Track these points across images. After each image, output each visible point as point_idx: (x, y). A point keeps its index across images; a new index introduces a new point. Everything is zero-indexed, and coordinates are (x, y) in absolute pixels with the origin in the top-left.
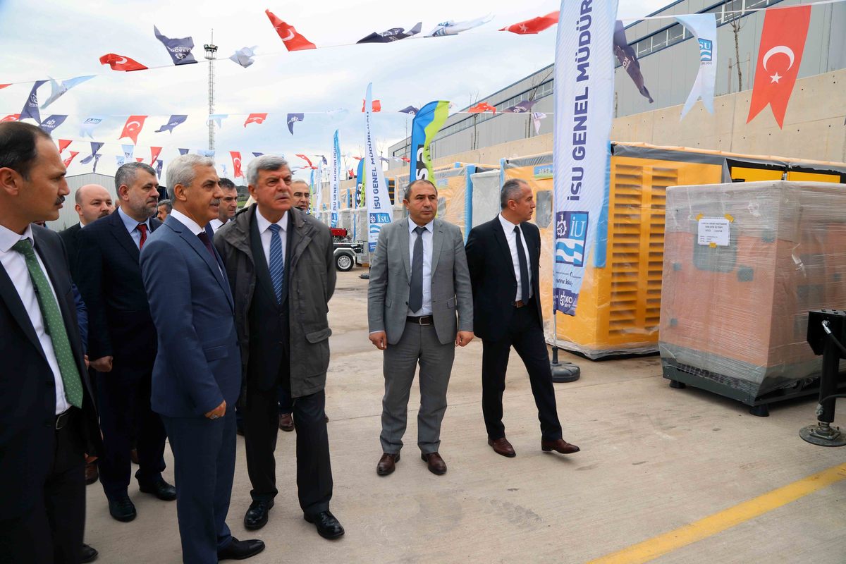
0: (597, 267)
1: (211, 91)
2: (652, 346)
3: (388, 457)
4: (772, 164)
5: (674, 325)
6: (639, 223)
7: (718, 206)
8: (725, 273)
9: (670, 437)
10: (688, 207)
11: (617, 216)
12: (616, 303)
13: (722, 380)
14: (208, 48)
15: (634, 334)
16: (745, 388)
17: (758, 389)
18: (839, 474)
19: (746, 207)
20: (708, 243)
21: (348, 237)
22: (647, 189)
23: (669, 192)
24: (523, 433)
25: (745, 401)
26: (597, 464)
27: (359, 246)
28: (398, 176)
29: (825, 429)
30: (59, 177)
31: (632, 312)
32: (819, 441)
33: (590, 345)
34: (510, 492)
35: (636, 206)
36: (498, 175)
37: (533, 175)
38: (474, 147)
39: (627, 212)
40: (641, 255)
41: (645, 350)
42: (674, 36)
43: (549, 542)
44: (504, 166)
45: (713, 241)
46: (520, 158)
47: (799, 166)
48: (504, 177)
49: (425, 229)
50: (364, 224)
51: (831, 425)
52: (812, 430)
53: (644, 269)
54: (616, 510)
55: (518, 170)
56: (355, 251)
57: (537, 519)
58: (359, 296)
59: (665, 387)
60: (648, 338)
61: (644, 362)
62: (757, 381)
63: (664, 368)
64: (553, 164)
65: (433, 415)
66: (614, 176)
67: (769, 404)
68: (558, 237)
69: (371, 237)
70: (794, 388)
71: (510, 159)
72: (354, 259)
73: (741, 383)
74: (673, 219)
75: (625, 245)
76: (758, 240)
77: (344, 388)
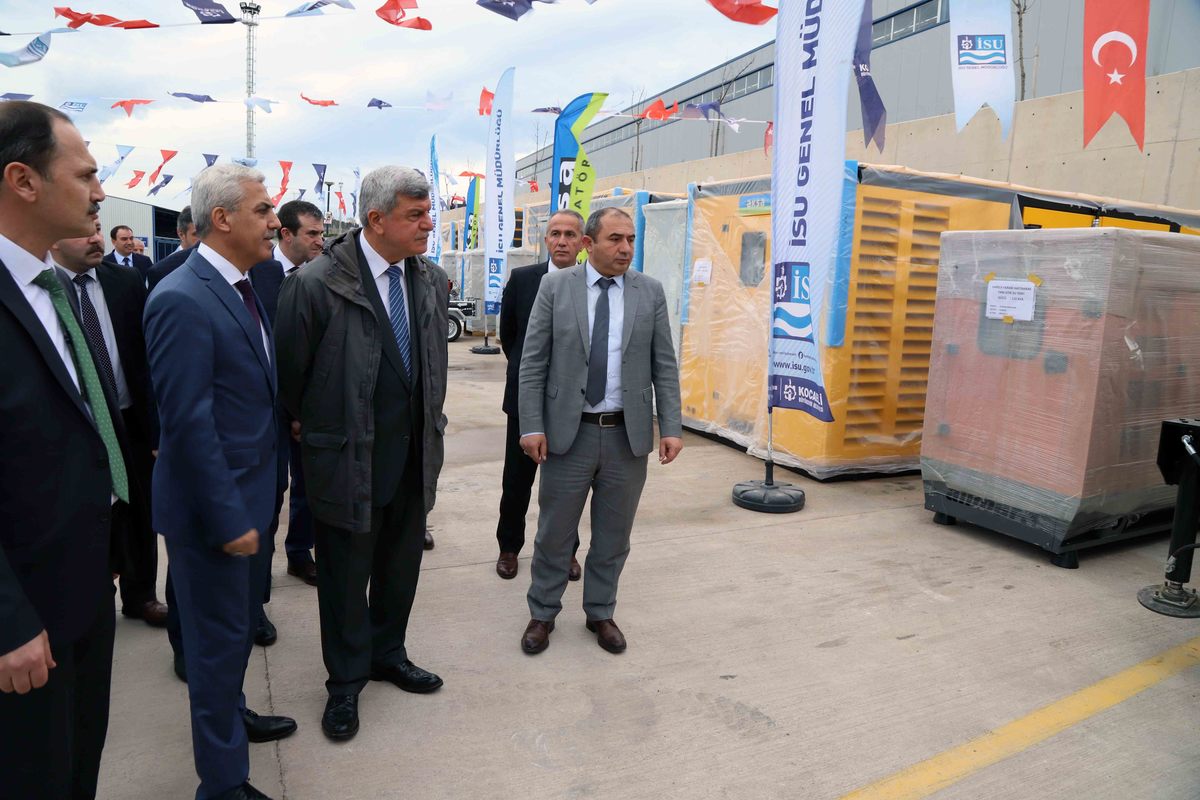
0: (832, 347)
1: (250, 73)
2: (904, 462)
3: (539, 626)
4: (1079, 205)
5: (944, 433)
6: (892, 283)
7: (1019, 261)
8: (1026, 361)
9: (946, 599)
10: (974, 262)
11: (862, 272)
12: (855, 398)
13: (1013, 515)
14: (246, 8)
15: (878, 444)
16: (1046, 527)
17: (1066, 529)
18: (1189, 655)
19: (1059, 266)
20: (1001, 317)
21: (454, 291)
22: (905, 234)
23: (945, 240)
24: (732, 589)
25: (1047, 545)
26: (847, 637)
27: (469, 305)
28: (529, 205)
29: (1176, 592)
30: (89, 174)
31: (877, 412)
32: (1167, 610)
33: (817, 460)
34: (724, 680)
35: (889, 259)
36: (685, 206)
37: (738, 209)
38: (636, 167)
39: (877, 266)
40: (893, 330)
41: (893, 468)
42: (923, 18)
43: (790, 760)
44: (694, 194)
45: (1010, 313)
46: (718, 182)
47: (1115, 210)
48: (693, 210)
49: (613, 282)
50: (479, 273)
51: (1185, 586)
52: (1157, 593)
53: (896, 350)
54: (882, 709)
55: (716, 201)
56: (464, 312)
57: (769, 724)
58: (472, 379)
59: (928, 523)
60: (898, 450)
61: (891, 485)
62: (1066, 517)
63: (926, 495)
64: (772, 192)
65: (609, 563)
66: (861, 213)
67: (1079, 551)
68: (776, 300)
69: (490, 293)
70: (1114, 528)
71: (703, 184)
72: (462, 324)
73: (1041, 520)
74: (949, 279)
75: (871, 315)
76: (1077, 314)
77: (460, 516)
